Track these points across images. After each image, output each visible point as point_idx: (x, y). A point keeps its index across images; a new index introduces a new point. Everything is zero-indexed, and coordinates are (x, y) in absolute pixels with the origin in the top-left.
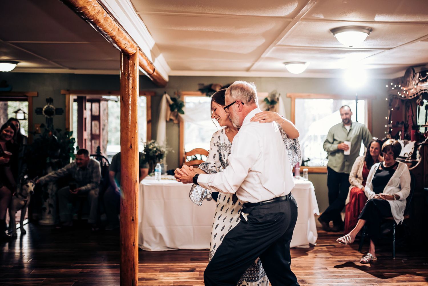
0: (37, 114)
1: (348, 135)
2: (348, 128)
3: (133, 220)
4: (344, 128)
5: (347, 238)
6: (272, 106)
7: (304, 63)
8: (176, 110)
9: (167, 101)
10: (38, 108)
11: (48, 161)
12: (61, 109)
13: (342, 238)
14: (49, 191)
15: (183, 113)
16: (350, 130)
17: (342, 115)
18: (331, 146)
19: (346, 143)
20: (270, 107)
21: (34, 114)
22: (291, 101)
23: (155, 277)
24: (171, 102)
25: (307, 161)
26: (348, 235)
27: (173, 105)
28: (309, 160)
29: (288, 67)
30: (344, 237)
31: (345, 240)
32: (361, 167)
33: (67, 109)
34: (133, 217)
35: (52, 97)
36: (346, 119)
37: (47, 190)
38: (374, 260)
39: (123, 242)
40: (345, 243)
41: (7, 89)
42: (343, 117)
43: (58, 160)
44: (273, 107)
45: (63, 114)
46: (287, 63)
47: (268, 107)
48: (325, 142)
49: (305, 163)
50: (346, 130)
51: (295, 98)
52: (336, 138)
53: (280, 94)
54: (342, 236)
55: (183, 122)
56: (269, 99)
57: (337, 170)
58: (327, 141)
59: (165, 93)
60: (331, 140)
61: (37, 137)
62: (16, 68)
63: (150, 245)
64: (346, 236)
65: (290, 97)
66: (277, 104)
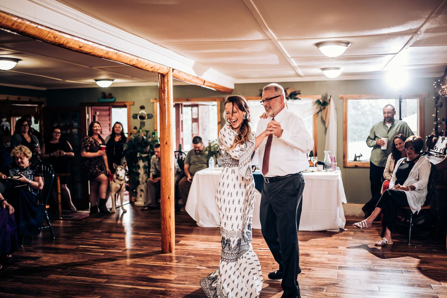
0: (134, 119)
1: (388, 132)
2: (389, 125)
3: (169, 198)
4: (384, 126)
5: (363, 223)
6: (323, 107)
7: (338, 68)
10: (134, 114)
11: (138, 155)
12: (151, 114)
13: (359, 223)
14: (140, 179)
16: (391, 128)
18: (372, 142)
19: (383, 139)
21: (132, 119)
22: (343, 101)
23: (194, 244)
25: (359, 157)
26: (365, 221)
28: (362, 156)
29: (325, 72)
30: (360, 222)
31: (360, 225)
32: (393, 162)
33: (155, 114)
34: (169, 196)
35: (145, 105)
36: (388, 117)
37: (139, 178)
38: (389, 244)
39: (162, 215)
40: (360, 228)
41: (112, 100)
43: (147, 155)
44: (325, 108)
45: (153, 118)
46: (323, 69)
47: (320, 108)
48: (368, 139)
49: (358, 159)
50: (387, 127)
51: (347, 99)
52: (377, 135)
53: (331, 96)
54: (359, 222)
56: (321, 101)
57: (376, 164)
58: (369, 138)
60: (373, 137)
61: (132, 137)
62: (113, 83)
63: (205, 223)
64: (363, 221)
65: (342, 98)
66: (329, 106)
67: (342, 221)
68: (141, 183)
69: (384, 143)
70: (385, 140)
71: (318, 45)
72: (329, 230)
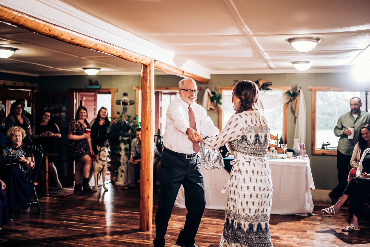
0: (117, 105)
1: (355, 122)
2: (356, 116)
3: (148, 180)
4: (351, 117)
5: (331, 209)
6: (293, 98)
7: (308, 62)
8: (215, 101)
9: (209, 94)
10: (118, 101)
11: (120, 139)
12: (133, 101)
13: (327, 209)
14: (121, 161)
15: (221, 104)
16: (357, 118)
17: (351, 105)
18: (339, 132)
19: (350, 129)
20: (292, 98)
21: (115, 104)
22: (312, 93)
24: (212, 95)
25: (327, 145)
26: (332, 207)
27: (213, 97)
28: (329, 144)
29: (295, 66)
30: (328, 208)
31: (328, 211)
33: (137, 101)
34: (148, 178)
35: (127, 92)
36: (355, 109)
37: (120, 160)
38: (356, 230)
39: (141, 195)
40: (328, 214)
41: (98, 87)
42: (352, 107)
43: (128, 138)
44: (294, 99)
45: (134, 104)
46: (294, 63)
47: (291, 98)
48: (335, 128)
49: (325, 147)
50: (354, 118)
51: (315, 91)
52: (344, 125)
53: (300, 88)
55: (221, 111)
56: (291, 92)
57: (343, 152)
58: (337, 128)
59: (207, 88)
60: (340, 127)
61: (115, 121)
62: (99, 72)
64: (330, 207)
65: (311, 90)
66: (298, 96)
67: (311, 206)
68: (122, 164)
69: (351, 133)
70: (352, 130)
71: (290, 40)
72: (297, 215)
